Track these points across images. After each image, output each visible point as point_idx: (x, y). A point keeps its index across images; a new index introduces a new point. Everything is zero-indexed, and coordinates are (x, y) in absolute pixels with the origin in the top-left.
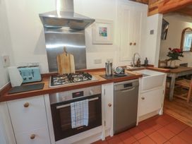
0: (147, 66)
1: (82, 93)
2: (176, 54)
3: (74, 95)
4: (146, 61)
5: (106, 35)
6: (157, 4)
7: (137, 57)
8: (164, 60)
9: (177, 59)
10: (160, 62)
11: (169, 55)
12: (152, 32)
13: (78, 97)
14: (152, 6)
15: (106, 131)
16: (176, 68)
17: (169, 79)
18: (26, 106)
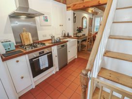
0: (68, 36)
1: (43, 52)
2: (80, 30)
3: (40, 53)
4: (68, 34)
5: (47, 21)
6: (70, 5)
7: (64, 32)
8: (75, 33)
9: (81, 32)
10: (74, 34)
11: (77, 30)
12: (69, 19)
13: (42, 54)
14: (68, 6)
15: (55, 69)
16: (81, 36)
17: (78, 42)
18: (18, 61)
